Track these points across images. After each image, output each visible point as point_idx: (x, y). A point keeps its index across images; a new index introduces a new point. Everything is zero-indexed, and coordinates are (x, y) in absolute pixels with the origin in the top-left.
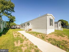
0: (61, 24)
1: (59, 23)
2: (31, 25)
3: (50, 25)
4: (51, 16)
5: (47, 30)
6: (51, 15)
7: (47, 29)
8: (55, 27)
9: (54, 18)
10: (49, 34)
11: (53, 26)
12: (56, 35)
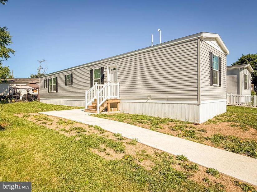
0: (250, 78)
1: (242, 74)
2: (115, 81)
3: (211, 84)
4: (215, 42)
5: (198, 105)
6: (215, 39)
7: (202, 102)
8: (229, 91)
9: (225, 52)
10: (205, 123)
11: (220, 85)
12: (234, 123)
